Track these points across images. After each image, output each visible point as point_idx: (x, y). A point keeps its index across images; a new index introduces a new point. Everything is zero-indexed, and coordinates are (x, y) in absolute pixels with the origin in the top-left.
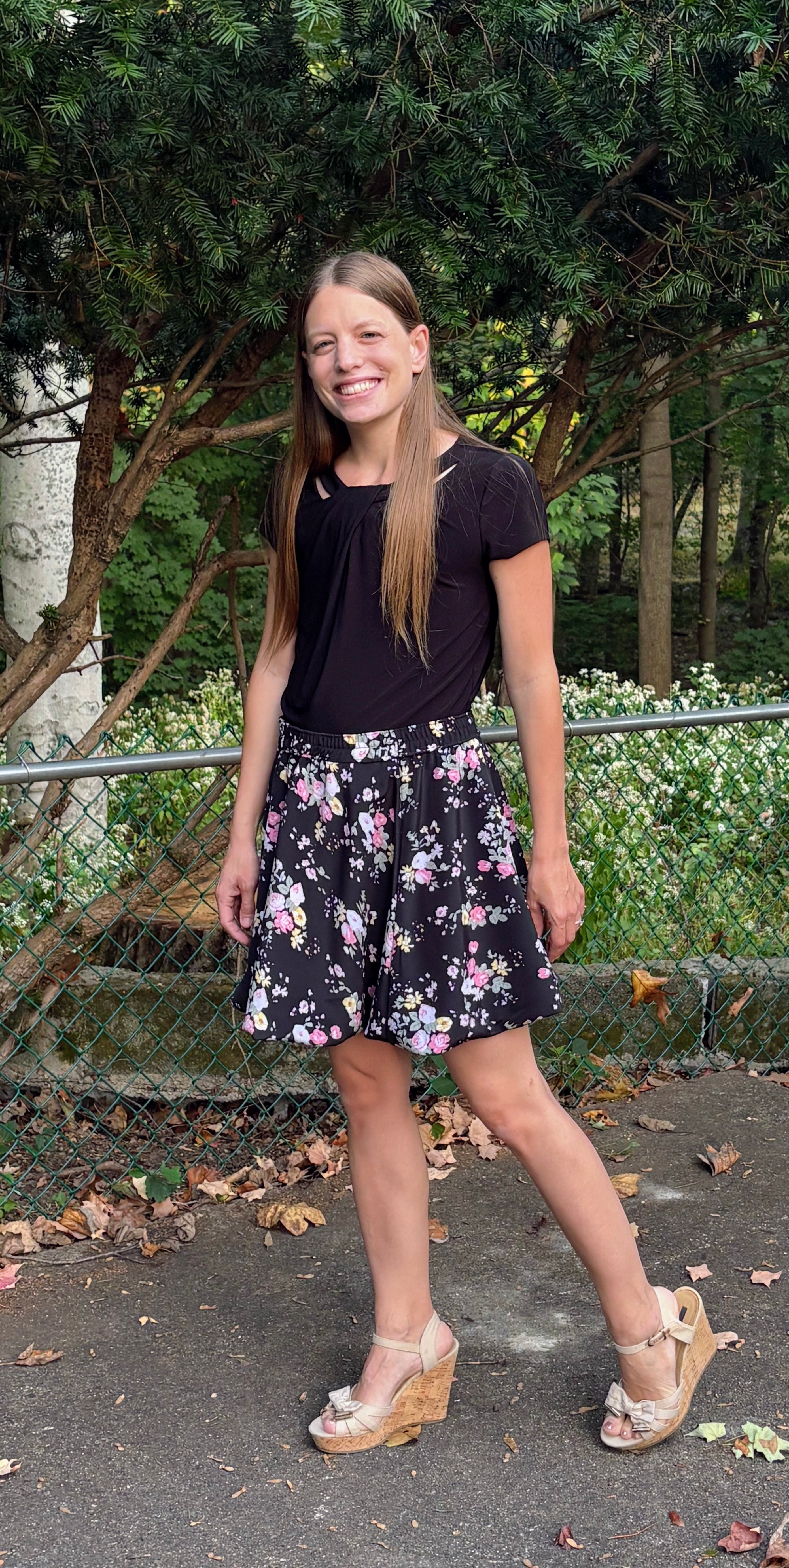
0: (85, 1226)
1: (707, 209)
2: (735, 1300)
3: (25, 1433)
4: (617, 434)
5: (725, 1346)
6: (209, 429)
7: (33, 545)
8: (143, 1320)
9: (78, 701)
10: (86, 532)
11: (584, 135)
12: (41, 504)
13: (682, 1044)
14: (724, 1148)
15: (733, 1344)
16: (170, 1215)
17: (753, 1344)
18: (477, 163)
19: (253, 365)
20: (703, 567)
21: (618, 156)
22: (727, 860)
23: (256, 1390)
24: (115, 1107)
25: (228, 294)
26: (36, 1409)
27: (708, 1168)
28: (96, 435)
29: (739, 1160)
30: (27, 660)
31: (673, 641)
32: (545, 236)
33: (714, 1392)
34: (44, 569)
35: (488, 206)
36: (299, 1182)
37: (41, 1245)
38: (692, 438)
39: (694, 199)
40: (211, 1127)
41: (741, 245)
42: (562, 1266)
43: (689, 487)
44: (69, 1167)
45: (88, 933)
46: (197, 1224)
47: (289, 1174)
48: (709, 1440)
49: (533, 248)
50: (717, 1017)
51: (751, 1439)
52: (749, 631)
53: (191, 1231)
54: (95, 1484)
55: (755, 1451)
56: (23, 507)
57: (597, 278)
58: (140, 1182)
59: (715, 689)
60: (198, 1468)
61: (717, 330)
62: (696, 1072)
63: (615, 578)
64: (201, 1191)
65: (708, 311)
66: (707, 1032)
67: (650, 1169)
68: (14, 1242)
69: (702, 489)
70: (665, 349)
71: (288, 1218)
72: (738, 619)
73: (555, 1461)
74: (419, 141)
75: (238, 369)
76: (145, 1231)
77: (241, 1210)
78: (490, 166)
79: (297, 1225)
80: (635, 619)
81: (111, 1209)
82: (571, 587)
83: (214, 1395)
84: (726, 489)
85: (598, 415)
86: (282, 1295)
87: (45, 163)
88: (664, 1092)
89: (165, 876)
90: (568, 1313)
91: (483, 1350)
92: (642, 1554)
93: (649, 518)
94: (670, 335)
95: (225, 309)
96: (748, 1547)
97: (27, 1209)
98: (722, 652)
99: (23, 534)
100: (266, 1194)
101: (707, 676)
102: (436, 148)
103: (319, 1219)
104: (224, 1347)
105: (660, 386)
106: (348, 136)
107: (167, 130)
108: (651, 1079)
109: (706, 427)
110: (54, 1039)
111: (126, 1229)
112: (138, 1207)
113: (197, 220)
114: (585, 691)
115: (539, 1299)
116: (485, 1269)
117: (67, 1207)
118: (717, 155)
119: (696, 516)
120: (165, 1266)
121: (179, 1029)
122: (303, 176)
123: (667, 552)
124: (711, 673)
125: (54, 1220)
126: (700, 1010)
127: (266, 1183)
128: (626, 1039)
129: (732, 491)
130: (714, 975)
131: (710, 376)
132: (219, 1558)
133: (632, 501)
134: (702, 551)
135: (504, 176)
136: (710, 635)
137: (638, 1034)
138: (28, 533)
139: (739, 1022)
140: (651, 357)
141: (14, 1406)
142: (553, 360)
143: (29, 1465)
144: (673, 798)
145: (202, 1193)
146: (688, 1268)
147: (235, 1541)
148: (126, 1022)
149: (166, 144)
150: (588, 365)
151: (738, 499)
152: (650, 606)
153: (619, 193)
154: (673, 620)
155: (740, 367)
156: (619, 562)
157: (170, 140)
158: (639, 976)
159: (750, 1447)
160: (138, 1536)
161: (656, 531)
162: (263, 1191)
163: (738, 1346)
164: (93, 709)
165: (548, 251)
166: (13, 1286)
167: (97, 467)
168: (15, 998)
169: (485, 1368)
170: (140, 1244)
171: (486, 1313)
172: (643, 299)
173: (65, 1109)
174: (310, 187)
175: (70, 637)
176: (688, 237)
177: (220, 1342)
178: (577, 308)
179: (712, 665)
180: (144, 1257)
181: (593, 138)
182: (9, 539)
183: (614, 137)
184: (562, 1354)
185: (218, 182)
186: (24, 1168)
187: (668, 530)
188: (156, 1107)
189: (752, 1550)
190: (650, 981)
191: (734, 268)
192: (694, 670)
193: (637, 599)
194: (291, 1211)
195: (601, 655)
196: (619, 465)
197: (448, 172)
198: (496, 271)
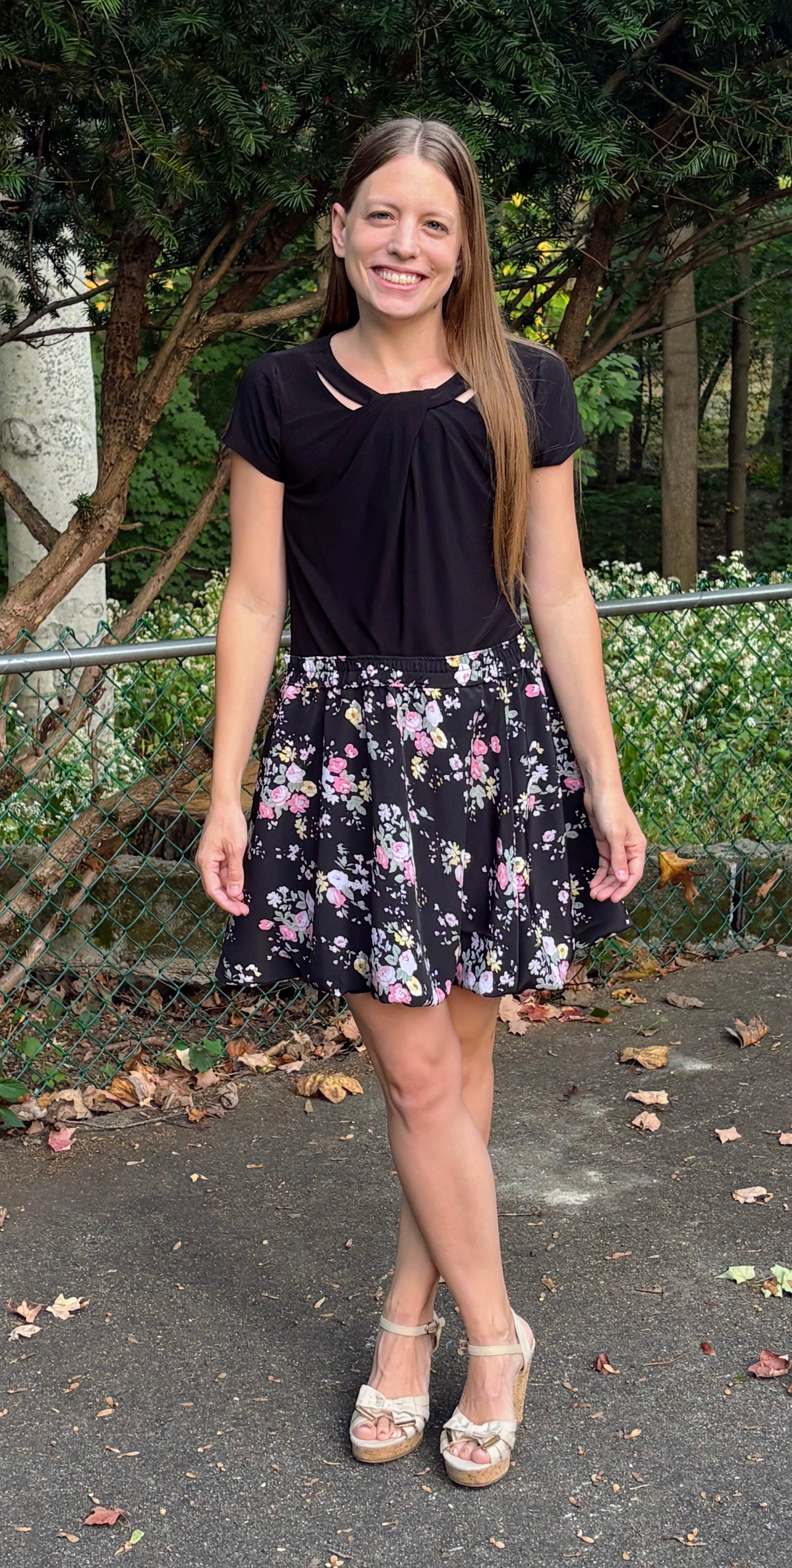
0: (133, 1094)
1: (733, 80)
2: (764, 1159)
3: (90, 1275)
4: (643, 309)
5: (754, 1200)
6: (237, 315)
7: (33, 441)
8: (195, 1177)
9: (82, 603)
10: (115, 421)
11: (610, 10)
12: (39, 399)
13: (710, 927)
14: (753, 1022)
15: (761, 1198)
16: (213, 1085)
17: (780, 1199)
18: (504, 40)
19: (277, 248)
20: (731, 452)
21: (644, 30)
22: (757, 756)
23: (304, 1238)
24: (151, 991)
25: (256, 179)
26: (98, 1254)
27: (737, 1041)
28: (123, 324)
29: (768, 1033)
30: (62, 550)
31: (699, 533)
32: (571, 111)
33: (743, 1241)
34: (45, 466)
35: (513, 82)
36: (335, 1055)
37: (92, 1112)
38: (718, 311)
39: (720, 69)
40: (244, 1009)
41: (768, 113)
42: (593, 1130)
43: (716, 363)
44: (112, 1042)
45: (125, 819)
46: (239, 1092)
47: (326, 1048)
48: (739, 1282)
49: (559, 124)
50: (746, 900)
51: (779, 1280)
52: (780, 520)
53: (235, 1099)
54: (159, 1318)
55: (784, 1291)
56: (22, 402)
57: (623, 152)
58: (183, 1054)
59: (744, 579)
60: (254, 1304)
61: (745, 198)
62: (724, 955)
63: (636, 466)
64: (242, 1063)
65: (734, 181)
66: (735, 914)
67: (679, 1043)
68: (67, 1109)
69: (730, 366)
70: (690, 219)
71: (326, 1087)
72: (770, 507)
73: (591, 1299)
74: (446, 19)
75: (262, 252)
76: (191, 1099)
77: (280, 1080)
78: (517, 43)
79: (335, 1093)
80: (657, 509)
81: (157, 1078)
82: (589, 477)
83: (265, 1242)
84: (756, 366)
85: (623, 289)
86: (325, 1155)
87: (81, 54)
88: (693, 971)
89: (197, 762)
90: (601, 1171)
91: (519, 1203)
92: (675, 1379)
93: (672, 397)
94: (696, 205)
95: (254, 195)
96: (777, 1373)
97: (76, 1080)
98: (752, 543)
99: (22, 430)
100: (304, 1066)
101: (735, 565)
102: (462, 26)
103: (356, 1088)
104: (272, 1201)
105: (685, 258)
106: (375, 17)
107: (200, 19)
108: (679, 960)
109: (733, 299)
110: (90, 925)
111: (172, 1097)
112: (182, 1077)
113: (228, 106)
114: (607, 583)
115: (572, 1159)
116: (519, 1133)
117: (116, 1076)
118: (743, 25)
119: (725, 396)
120: (212, 1130)
121: (211, 915)
122: (330, 59)
123: (693, 435)
124: (739, 562)
125: (104, 1089)
126: (728, 893)
127: (303, 1056)
128: (653, 922)
129: (763, 368)
130: (743, 858)
131: (738, 246)
132: (278, 1381)
133: (654, 380)
134: (731, 434)
135: (530, 53)
136: (739, 523)
137: (665, 918)
138: (28, 428)
139: (767, 905)
140: (676, 228)
141: (78, 1252)
142: (575, 233)
143: (96, 1302)
144: (700, 694)
145: (242, 1065)
146: (717, 1131)
147: (292, 1366)
148: (159, 908)
149: (199, 32)
150: (612, 238)
151: (770, 376)
152: (674, 494)
153: (645, 64)
154: (699, 509)
155: (767, 236)
156: (640, 447)
157: (202, 29)
158: (666, 857)
159: (779, 1288)
160: (202, 1362)
161: (680, 413)
162: (301, 1063)
163: (767, 1200)
164: (97, 611)
165: (574, 127)
166: (69, 1148)
167: (124, 356)
168: (55, 881)
169: (521, 1219)
170: (187, 1110)
171: (521, 1171)
172: (668, 171)
173: (103, 993)
174: (337, 69)
175: (102, 527)
176: (714, 108)
177: (268, 1196)
178: (603, 182)
179: (741, 553)
180: (191, 1122)
181: (618, 13)
182: (8, 435)
183: (639, 11)
184: (596, 1206)
185: (248, 68)
186: (71, 1044)
187: (694, 410)
188: (191, 990)
189: (779, 1377)
190: (678, 862)
191: (760, 138)
192: (722, 559)
193: (660, 488)
194: (330, 1080)
195: (622, 549)
196: (639, 342)
197: (474, 50)
198: (522, 147)
